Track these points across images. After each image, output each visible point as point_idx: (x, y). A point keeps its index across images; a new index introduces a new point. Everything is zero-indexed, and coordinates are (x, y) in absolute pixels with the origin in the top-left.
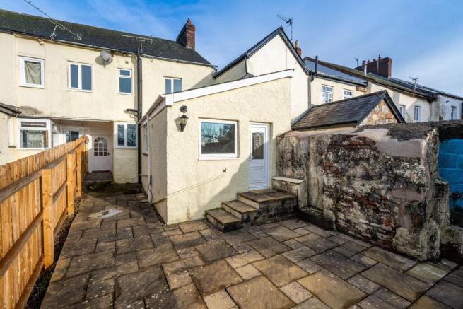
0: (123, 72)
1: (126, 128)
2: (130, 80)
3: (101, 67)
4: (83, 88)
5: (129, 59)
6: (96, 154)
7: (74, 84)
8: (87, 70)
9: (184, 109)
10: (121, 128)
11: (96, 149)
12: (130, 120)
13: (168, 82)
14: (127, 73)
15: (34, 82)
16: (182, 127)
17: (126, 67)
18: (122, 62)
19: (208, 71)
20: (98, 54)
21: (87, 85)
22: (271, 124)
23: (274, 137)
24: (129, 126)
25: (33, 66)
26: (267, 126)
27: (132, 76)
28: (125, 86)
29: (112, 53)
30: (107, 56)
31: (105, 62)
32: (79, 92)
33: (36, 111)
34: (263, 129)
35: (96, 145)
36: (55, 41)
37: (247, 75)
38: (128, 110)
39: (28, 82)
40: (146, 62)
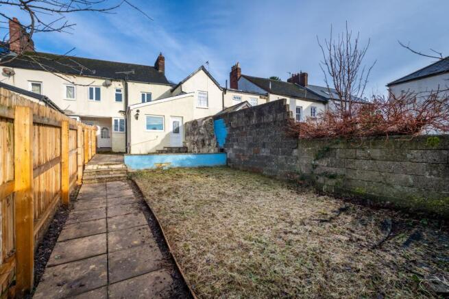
0: (117, 91)
1: (119, 121)
2: (121, 95)
3: (105, 88)
4: (96, 99)
5: (121, 83)
6: (102, 137)
7: (91, 98)
8: (98, 90)
9: (138, 111)
10: (116, 121)
11: (102, 134)
12: (122, 117)
13: (143, 95)
14: (120, 91)
15: (70, 97)
16: (137, 118)
17: (119, 88)
18: (117, 85)
19: (168, 88)
20: (103, 81)
21: (98, 98)
22: (182, 117)
23: (184, 123)
24: (121, 120)
25: (70, 89)
26: (181, 119)
27: (123, 93)
28: (118, 98)
29: (112, 80)
30: (109, 82)
31: (107, 85)
32: (94, 102)
33: (72, 112)
34: (179, 120)
35: (102, 132)
36: (82, 76)
37: (183, 93)
38: (120, 111)
39: (67, 97)
40: (130, 84)
